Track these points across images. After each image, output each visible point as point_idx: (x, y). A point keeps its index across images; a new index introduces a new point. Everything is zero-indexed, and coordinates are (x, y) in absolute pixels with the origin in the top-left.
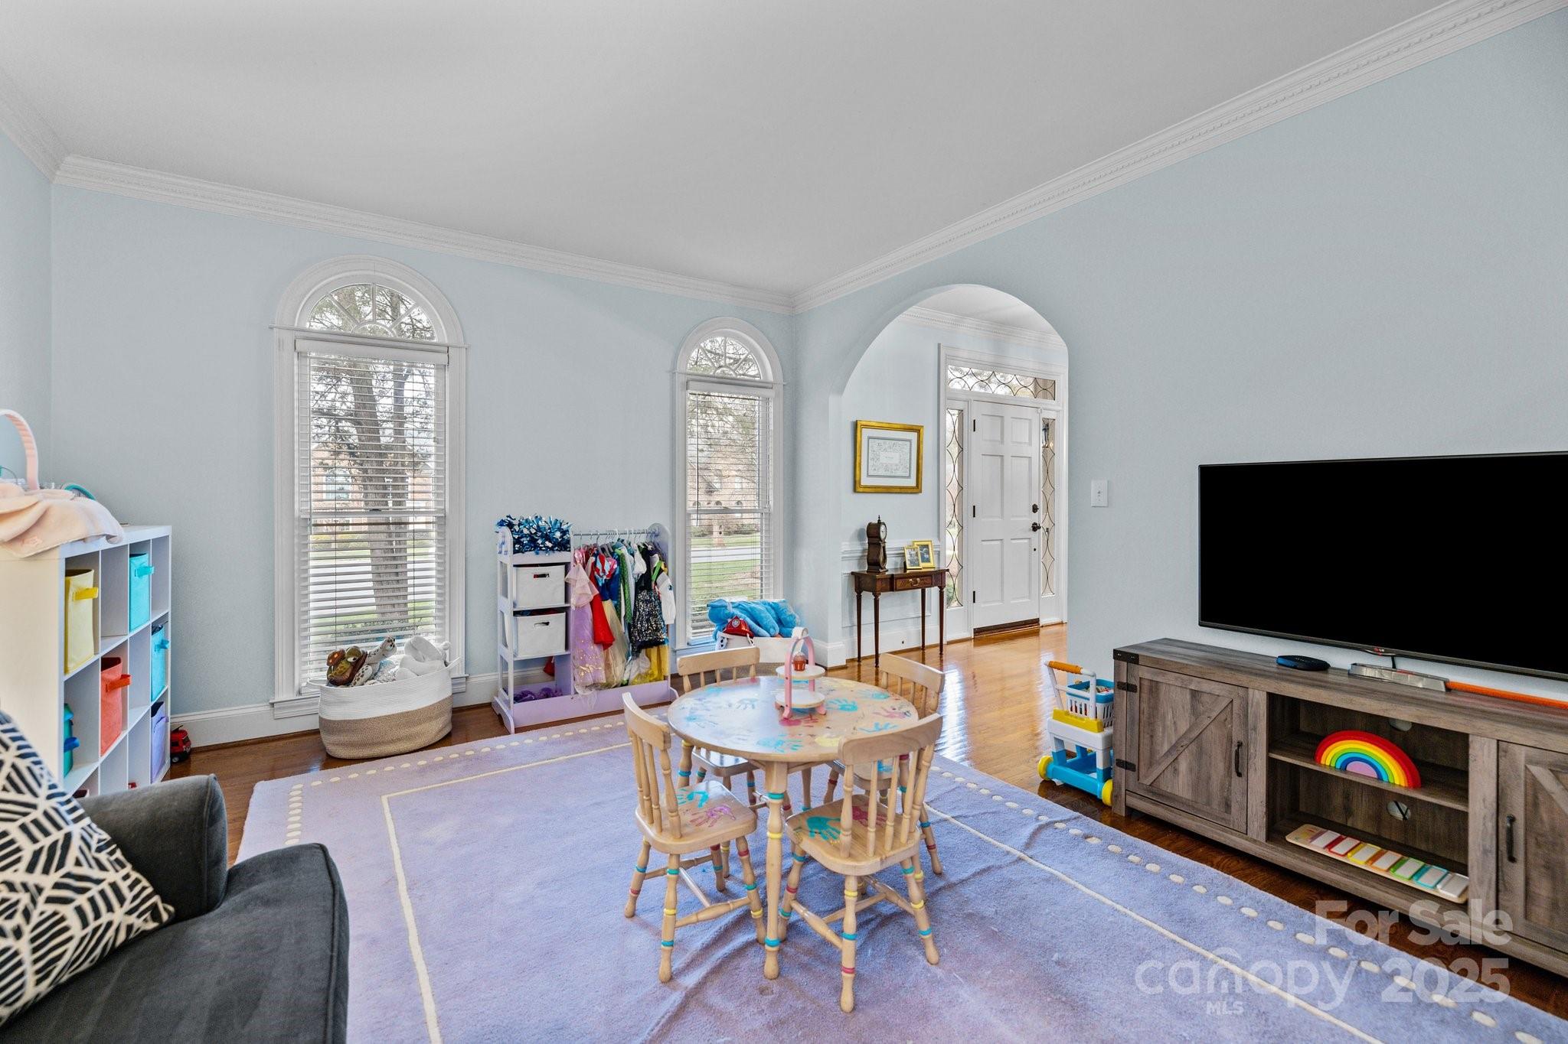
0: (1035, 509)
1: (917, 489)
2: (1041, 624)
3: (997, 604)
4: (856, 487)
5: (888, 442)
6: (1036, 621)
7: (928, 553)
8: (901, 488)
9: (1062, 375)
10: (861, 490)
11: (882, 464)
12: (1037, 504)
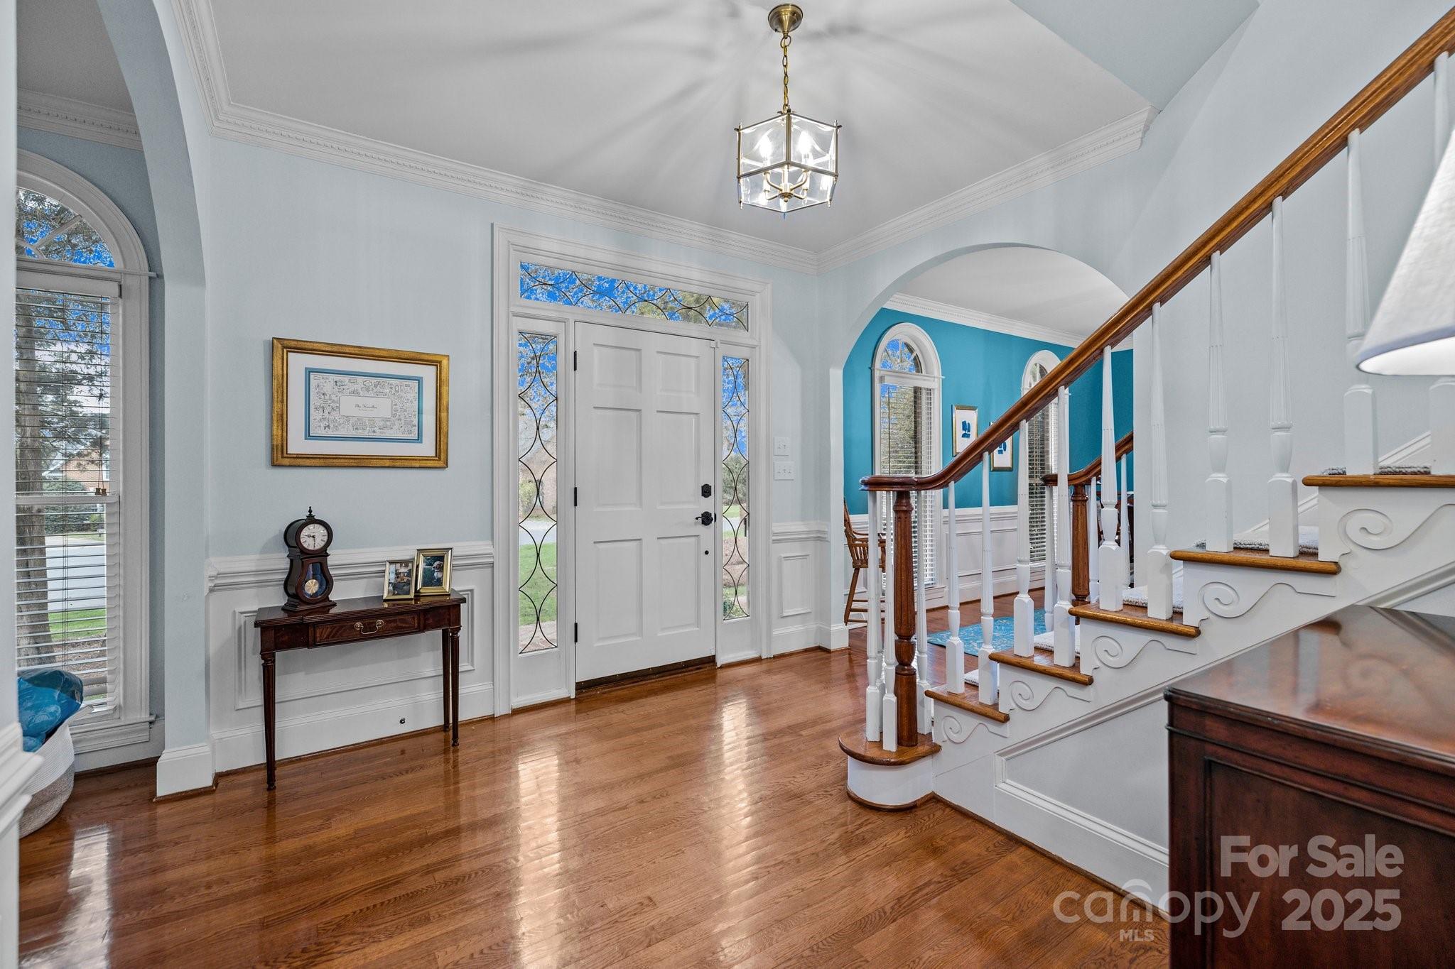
0: (706, 491)
1: (440, 459)
2: (719, 663)
3: (634, 639)
4: (280, 456)
5: (360, 379)
6: (712, 660)
7: (441, 568)
8: (393, 458)
9: (758, 296)
10: (286, 461)
11: (348, 418)
12: (711, 484)
